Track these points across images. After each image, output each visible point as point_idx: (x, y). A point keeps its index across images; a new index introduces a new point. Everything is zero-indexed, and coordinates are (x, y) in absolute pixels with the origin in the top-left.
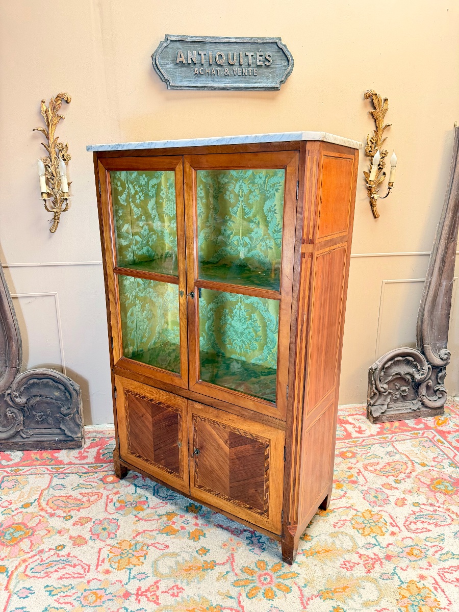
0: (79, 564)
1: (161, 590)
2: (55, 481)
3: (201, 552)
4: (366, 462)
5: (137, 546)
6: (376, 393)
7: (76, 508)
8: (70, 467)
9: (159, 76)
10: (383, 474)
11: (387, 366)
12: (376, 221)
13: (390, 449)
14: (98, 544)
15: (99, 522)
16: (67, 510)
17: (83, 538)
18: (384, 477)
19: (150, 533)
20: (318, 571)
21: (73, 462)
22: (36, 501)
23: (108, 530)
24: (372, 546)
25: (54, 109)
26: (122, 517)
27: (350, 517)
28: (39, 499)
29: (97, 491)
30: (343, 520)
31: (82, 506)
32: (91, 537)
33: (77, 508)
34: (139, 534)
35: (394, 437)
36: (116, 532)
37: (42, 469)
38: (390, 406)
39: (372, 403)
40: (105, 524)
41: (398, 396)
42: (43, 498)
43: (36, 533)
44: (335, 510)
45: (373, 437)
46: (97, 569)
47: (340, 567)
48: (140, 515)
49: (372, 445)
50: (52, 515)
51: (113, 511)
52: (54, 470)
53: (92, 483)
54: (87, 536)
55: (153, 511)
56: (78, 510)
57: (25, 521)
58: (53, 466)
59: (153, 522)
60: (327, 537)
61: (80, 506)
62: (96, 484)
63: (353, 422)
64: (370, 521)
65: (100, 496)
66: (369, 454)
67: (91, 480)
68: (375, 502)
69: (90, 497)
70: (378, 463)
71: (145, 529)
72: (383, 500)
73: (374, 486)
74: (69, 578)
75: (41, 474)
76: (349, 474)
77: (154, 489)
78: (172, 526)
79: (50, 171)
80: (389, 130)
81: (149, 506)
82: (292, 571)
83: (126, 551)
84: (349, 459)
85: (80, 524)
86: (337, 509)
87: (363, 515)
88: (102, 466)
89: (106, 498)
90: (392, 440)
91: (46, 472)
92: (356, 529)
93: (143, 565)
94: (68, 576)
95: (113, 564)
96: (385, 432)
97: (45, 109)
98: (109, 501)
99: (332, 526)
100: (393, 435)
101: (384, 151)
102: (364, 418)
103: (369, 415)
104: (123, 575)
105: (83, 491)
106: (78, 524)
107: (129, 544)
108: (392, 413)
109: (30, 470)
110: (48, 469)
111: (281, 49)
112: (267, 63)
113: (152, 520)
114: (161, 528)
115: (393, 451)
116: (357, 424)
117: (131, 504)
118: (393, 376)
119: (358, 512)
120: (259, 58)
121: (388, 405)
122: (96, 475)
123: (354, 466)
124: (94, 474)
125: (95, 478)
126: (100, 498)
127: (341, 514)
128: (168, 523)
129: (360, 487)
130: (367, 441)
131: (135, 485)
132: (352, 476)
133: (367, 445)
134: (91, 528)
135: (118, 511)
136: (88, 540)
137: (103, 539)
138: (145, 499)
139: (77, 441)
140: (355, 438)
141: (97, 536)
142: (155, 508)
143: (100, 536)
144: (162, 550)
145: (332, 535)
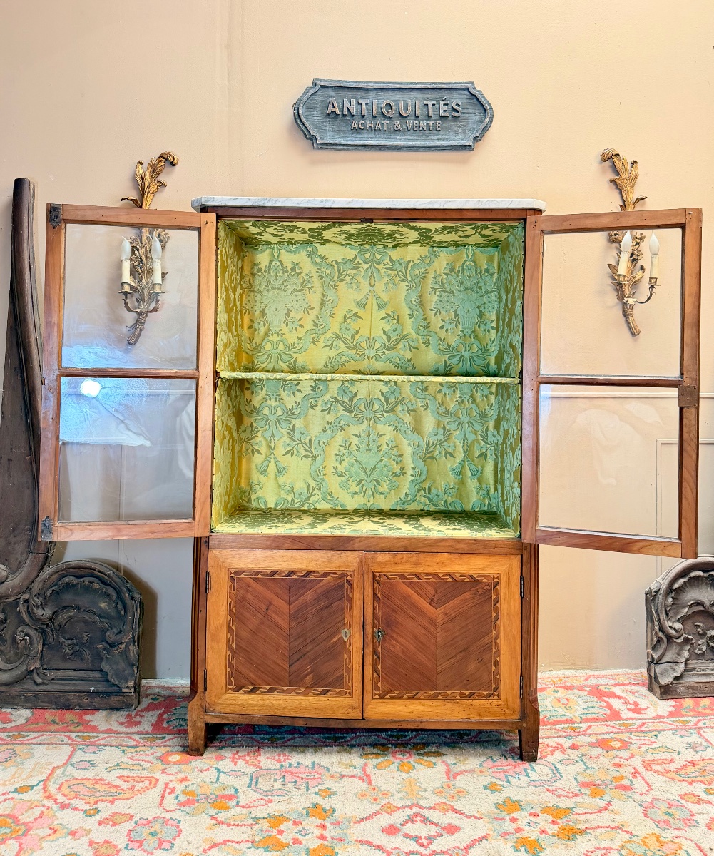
2: (79, 756)
4: (650, 757)
6: (662, 640)
7: (108, 798)
8: (108, 737)
9: (303, 131)
10: (682, 778)
11: (676, 586)
12: (635, 341)
13: (695, 738)
15: (145, 822)
16: (92, 800)
17: (114, 845)
18: (685, 784)
19: (236, 846)
21: (115, 729)
22: (42, 783)
23: (159, 836)
25: (153, 173)
26: (188, 818)
27: (618, 843)
28: (45, 781)
29: (149, 775)
30: (604, 849)
31: (118, 797)
32: (128, 845)
33: (111, 798)
34: (215, 845)
35: (703, 722)
36: (174, 839)
37: (60, 737)
38: (690, 666)
39: (655, 657)
40: (157, 827)
41: (704, 648)
42: (52, 780)
43: (31, 832)
44: (588, 831)
45: (662, 720)
48: (220, 817)
49: (660, 731)
50: (64, 806)
51: (174, 807)
52: (79, 740)
53: (142, 763)
54: (120, 842)
55: (245, 811)
56: (112, 802)
57: (16, 813)
58: (79, 734)
59: (243, 829)
61: (115, 794)
62: (149, 764)
63: (623, 695)
65: (153, 783)
66: (654, 746)
67: (141, 758)
68: (667, 822)
69: (135, 783)
70: (672, 761)
71: (227, 838)
72: (684, 820)
73: (665, 796)
75: (56, 744)
76: (616, 774)
77: (251, 779)
78: (278, 836)
79: (138, 255)
80: (642, 206)
81: (238, 802)
84: (615, 752)
85: (111, 823)
86: (592, 829)
87: (643, 841)
88: (164, 738)
89: (163, 786)
90: (699, 725)
91: (65, 742)
96: (684, 712)
97: (141, 172)
98: (168, 791)
100: (701, 718)
101: (639, 233)
102: (644, 690)
103: (652, 682)
105: (125, 773)
106: (107, 824)
108: (696, 679)
109: (39, 737)
110: (70, 738)
111: (475, 96)
112: (455, 114)
113: (241, 825)
114: (257, 839)
115: (701, 743)
116: (631, 699)
117: (207, 798)
118: (690, 607)
119: (634, 836)
120: (443, 108)
121: (686, 664)
122: (151, 751)
123: (626, 762)
124: (149, 748)
125: (148, 755)
126: (152, 786)
127: (600, 838)
128: (269, 831)
129: (637, 797)
130: (649, 726)
131: (218, 770)
132: (622, 778)
133: (650, 732)
134: (130, 831)
135: (182, 808)
136: (121, 850)
137: (150, 850)
138: (233, 792)
139: (127, 694)
140: (627, 719)
141: (138, 844)
142: (249, 807)
143: (144, 845)
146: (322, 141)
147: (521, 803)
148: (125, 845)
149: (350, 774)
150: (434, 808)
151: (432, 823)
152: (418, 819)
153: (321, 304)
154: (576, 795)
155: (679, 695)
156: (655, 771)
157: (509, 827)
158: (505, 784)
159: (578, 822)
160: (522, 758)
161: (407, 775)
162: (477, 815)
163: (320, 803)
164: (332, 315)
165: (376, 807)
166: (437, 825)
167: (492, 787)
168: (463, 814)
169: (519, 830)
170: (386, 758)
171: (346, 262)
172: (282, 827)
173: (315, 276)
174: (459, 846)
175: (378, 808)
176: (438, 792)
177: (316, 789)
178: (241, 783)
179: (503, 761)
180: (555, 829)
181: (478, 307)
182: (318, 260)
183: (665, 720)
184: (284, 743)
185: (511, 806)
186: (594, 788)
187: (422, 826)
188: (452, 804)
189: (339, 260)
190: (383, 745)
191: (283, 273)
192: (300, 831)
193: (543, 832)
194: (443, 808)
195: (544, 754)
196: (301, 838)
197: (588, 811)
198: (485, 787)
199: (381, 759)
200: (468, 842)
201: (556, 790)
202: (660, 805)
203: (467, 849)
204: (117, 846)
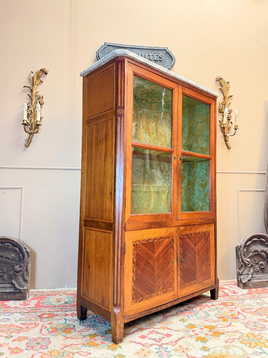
2: (2, 317)
4: (243, 308)
5: (65, 354)
6: (242, 265)
7: (16, 331)
8: (15, 310)
10: (257, 314)
11: (248, 244)
12: (229, 151)
13: (259, 301)
14: (32, 352)
15: (34, 339)
16: (9, 333)
17: (20, 349)
18: (259, 316)
19: (76, 346)
21: (18, 307)
23: (41, 344)
24: (259, 354)
26: (53, 337)
27: (237, 337)
29: (35, 322)
30: (232, 339)
31: (21, 331)
32: (26, 348)
33: (18, 331)
34: (66, 346)
35: (260, 296)
36: (48, 345)
38: (254, 276)
39: (240, 272)
40: (39, 341)
41: (258, 269)
44: (224, 333)
48: (67, 336)
49: (245, 299)
51: (46, 333)
53: (31, 318)
54: (23, 347)
56: (18, 333)
58: (2, 309)
59: (79, 340)
60: (221, 349)
61: (19, 330)
62: (34, 319)
63: (228, 288)
64: (254, 339)
65: (37, 325)
66: (244, 304)
67: (30, 316)
69: (28, 326)
70: (252, 308)
71: (71, 343)
72: (261, 328)
73: (252, 320)
76: (231, 314)
77: (80, 322)
78: (94, 342)
80: (231, 99)
81: (75, 331)
84: (229, 306)
85: (18, 341)
86: (226, 332)
87: (247, 336)
88: (41, 309)
89: (41, 326)
90: (259, 297)
92: (244, 343)
96: (253, 293)
98: (43, 328)
99: (225, 342)
100: (259, 294)
101: (230, 109)
102: (236, 286)
103: (239, 283)
105: (24, 322)
106: (17, 341)
107: (58, 352)
108: (256, 281)
111: (168, 53)
112: (161, 59)
113: (78, 338)
114: (85, 343)
115: (262, 302)
116: (231, 289)
117: (62, 329)
118: (253, 252)
119: (243, 334)
121: (252, 275)
122: (35, 314)
123: (234, 310)
125: (34, 315)
126: (36, 326)
127: (230, 335)
128: (90, 340)
129: (241, 321)
130: (240, 297)
131: (65, 319)
132: (234, 315)
133: (242, 299)
134: (27, 343)
135: (50, 334)
136: (23, 350)
137: (37, 350)
138: (73, 327)
139: (24, 293)
140: (231, 296)
141: (31, 348)
142: (80, 332)
143: (34, 348)
144: (85, 356)
145: (225, 347)
147: (196, 325)
148: (25, 348)
150: (160, 328)
151: (160, 333)
152: (154, 332)
154: (217, 321)
155: (250, 287)
156: (246, 312)
157: (193, 334)
158: (188, 319)
159: (219, 330)
162: (178, 330)
165: (135, 329)
166: (162, 334)
167: (183, 320)
168: (172, 330)
169: (196, 334)
172: (96, 338)
174: (173, 341)
177: (109, 324)
179: (185, 311)
180: (211, 333)
183: (246, 295)
185: (192, 326)
186: (224, 319)
187: (156, 335)
188: (167, 327)
192: (103, 339)
193: (206, 334)
194: (164, 328)
195: (201, 308)
197: (222, 326)
198: (180, 320)
200: (176, 340)
201: (208, 320)
202: (251, 323)
203: (176, 342)
204: (21, 349)
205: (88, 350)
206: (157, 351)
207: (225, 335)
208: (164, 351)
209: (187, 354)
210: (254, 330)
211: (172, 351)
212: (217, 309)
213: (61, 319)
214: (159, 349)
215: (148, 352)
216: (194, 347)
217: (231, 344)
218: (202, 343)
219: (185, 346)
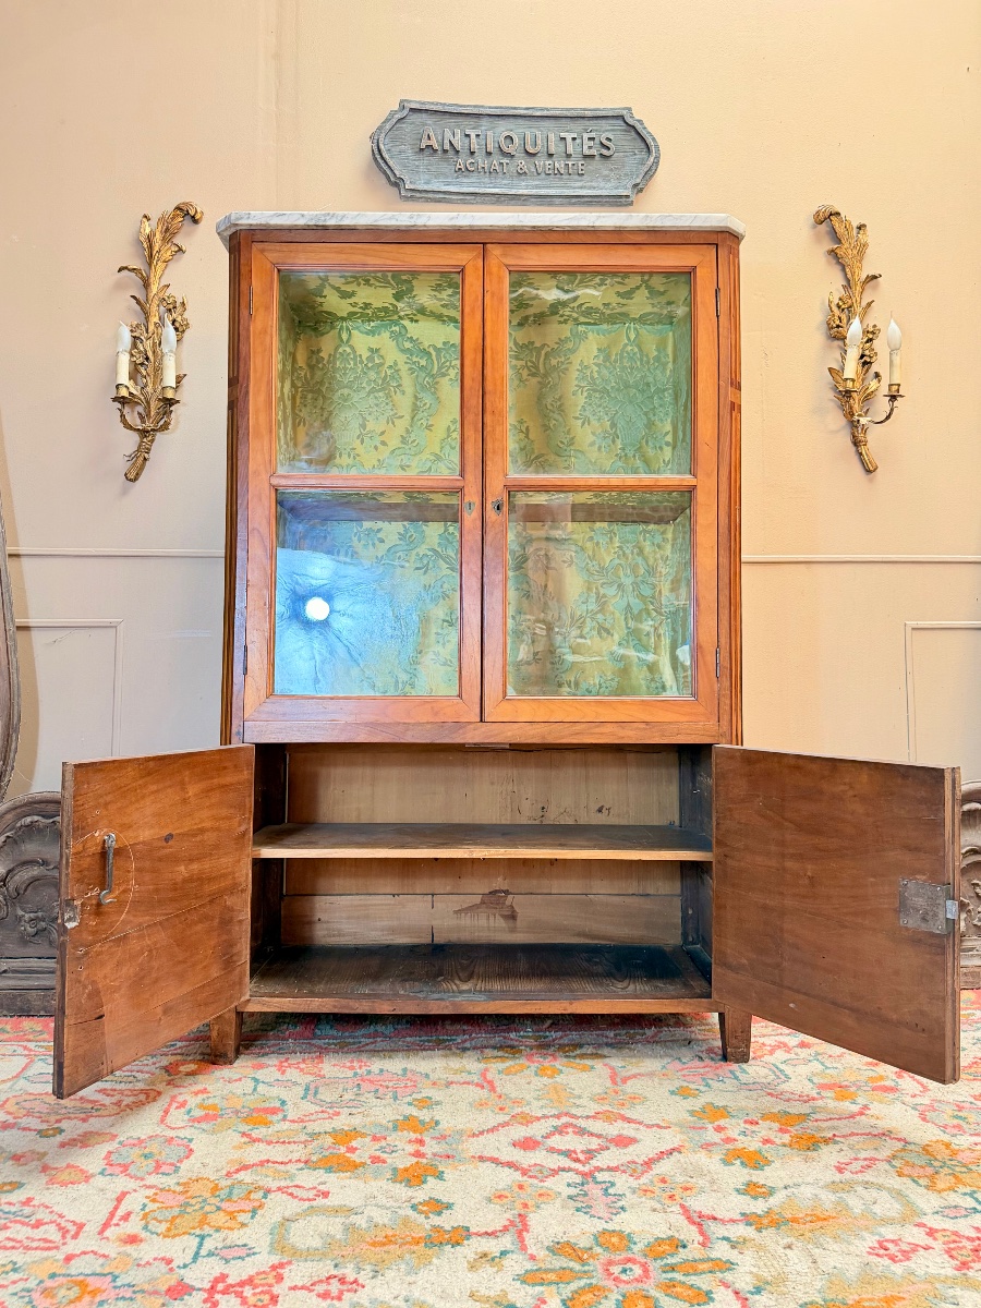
0: (51, 1222)
1: (287, 1283)
2: (39, 1068)
3: (425, 1208)
5: (236, 1191)
7: (78, 1115)
9: (385, 173)
10: (972, 1077)
12: (871, 481)
14: (122, 1183)
15: (135, 1142)
16: (53, 1118)
17: (82, 1170)
18: (978, 1083)
19: (282, 1167)
20: (797, 1261)
23: (157, 1157)
24: (964, 1213)
25: (166, 232)
26: (205, 1136)
27: (886, 1153)
29: (148, 1088)
30: (865, 1159)
31: (95, 1114)
32: (104, 1169)
33: (83, 1116)
34: (245, 1167)
36: (180, 1161)
37: (10, 1047)
38: (968, 944)
40: (154, 1147)
44: (837, 1139)
46: (101, 1232)
47: (869, 1253)
48: (255, 1134)
50: (5, 1127)
51: (182, 1124)
52: (41, 1050)
53: (137, 1074)
54: (95, 1167)
55: (297, 1126)
56: (84, 1120)
58: (42, 1044)
59: (293, 1147)
60: (818, 1191)
61: (90, 1110)
62: (148, 1075)
64: (949, 1163)
65: (152, 1096)
67: (136, 1068)
68: (958, 1127)
69: (123, 1098)
71: (265, 1158)
73: (949, 1096)
74: (13, 1248)
75: (4, 1055)
76: (871, 1073)
77: (307, 1089)
78: (348, 1155)
79: (142, 349)
80: (875, 288)
81: (285, 1116)
82: (712, 1256)
83: (200, 1200)
85: (79, 1145)
86: (844, 1136)
87: (924, 1149)
88: (174, 1045)
89: (168, 1100)
91: (19, 1052)
92: (909, 1176)
93: (245, 1229)
94: (11, 1244)
95: (153, 1225)
97: (148, 231)
98: (175, 1105)
99: (834, 1169)
101: (871, 325)
104: (180, 1248)
105: (108, 1085)
106: (76, 1145)
107: (211, 1186)
110: (25, 1048)
111: (633, 127)
112: (605, 152)
114: (314, 1158)
117: (237, 1112)
118: (965, 855)
119: (910, 1143)
120: (587, 143)
122: (152, 1061)
124: (149, 1058)
125: (147, 1065)
126: (151, 1099)
127: (857, 1147)
128: (334, 1148)
129: (908, 1099)
131: (256, 1080)
132: (882, 1078)
134: (110, 1153)
135: (196, 1124)
136: (93, 1176)
137: (139, 1175)
138: (278, 1105)
141: (121, 1169)
142: (302, 1121)
143: (131, 1169)
144: (307, 1202)
145: (833, 1187)
146: (412, 187)
147: (729, 1109)
148: (100, 1170)
149: (462, 1081)
150: (593, 1117)
151: (592, 1135)
152: (570, 1130)
153: (413, 411)
154: (814, 1099)
157: (716, 1137)
158: (702, 1088)
159: (820, 1129)
160: (725, 1058)
161: (551, 1081)
162: (662, 1124)
163: (415, 1114)
164: (429, 427)
165: (502, 1118)
166: (599, 1136)
167: (683, 1093)
168: (640, 1123)
169: (728, 1140)
170: (517, 1061)
171: (449, 349)
172: (354, 1144)
173: (404, 368)
174: (637, 1160)
175: (507, 1118)
176: (601, 1099)
177: (409, 1099)
178: (292, 1095)
179: (697, 1063)
180: (786, 1138)
181: (646, 414)
182: (408, 345)
184: (359, 1047)
185: (715, 1113)
186: (841, 1090)
187: (577, 1138)
188: (622, 1112)
189: (440, 346)
190: (512, 1047)
191: (355, 364)
192: (381, 1147)
193: (767, 1141)
194: (608, 1117)
195: (759, 1053)
196: (384, 1156)
197: (834, 1117)
198: (672, 1093)
199: (509, 1063)
200: (651, 1156)
201: (782, 1094)
202: (944, 1107)
203: (649, 1164)
204: (87, 1172)
205: (320, 1180)
206: (573, 1191)
207: (837, 1147)
208: (600, 1193)
209: (682, 1206)
210: (955, 1131)
211: (628, 1194)
212: (820, 1057)
213: (240, 1079)
214: (583, 1184)
215: (540, 1195)
216: (713, 1182)
217: (860, 1177)
218: (746, 1171)
219: (680, 1179)
